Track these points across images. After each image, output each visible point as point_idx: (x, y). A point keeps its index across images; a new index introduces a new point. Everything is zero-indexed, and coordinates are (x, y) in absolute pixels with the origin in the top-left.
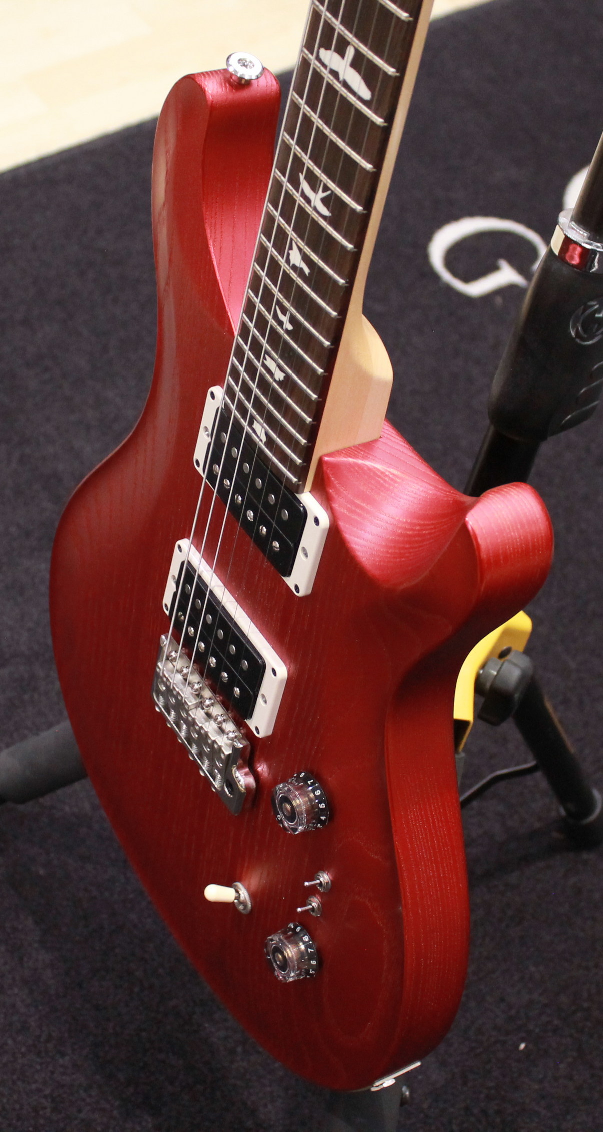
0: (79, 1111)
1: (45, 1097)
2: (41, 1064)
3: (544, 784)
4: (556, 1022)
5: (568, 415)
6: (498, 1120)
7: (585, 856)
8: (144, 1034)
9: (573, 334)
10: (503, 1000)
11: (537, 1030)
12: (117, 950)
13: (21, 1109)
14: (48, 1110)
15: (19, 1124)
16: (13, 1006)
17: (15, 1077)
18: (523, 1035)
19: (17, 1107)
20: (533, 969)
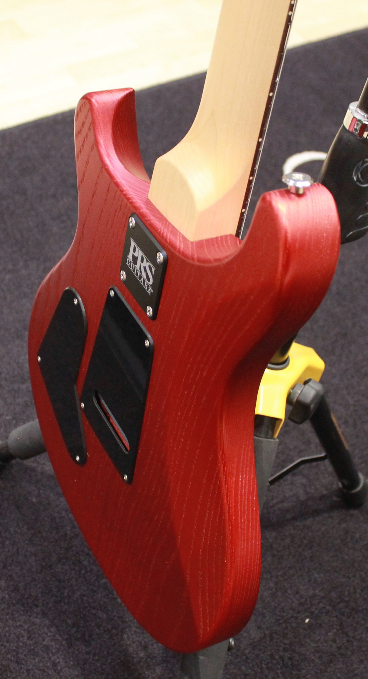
0: (44, 640)
1: (24, 630)
2: (23, 611)
3: (330, 469)
4: (328, 608)
5: (351, 232)
6: (290, 663)
7: (352, 512)
8: (85, 598)
9: (355, 179)
10: (297, 593)
11: (317, 612)
12: (74, 548)
13: (10, 636)
14: (25, 638)
15: (8, 645)
16: (11, 576)
17: (8, 617)
18: (307, 614)
19: (7, 635)
20: (316, 576)
